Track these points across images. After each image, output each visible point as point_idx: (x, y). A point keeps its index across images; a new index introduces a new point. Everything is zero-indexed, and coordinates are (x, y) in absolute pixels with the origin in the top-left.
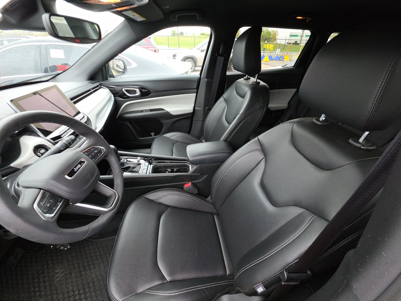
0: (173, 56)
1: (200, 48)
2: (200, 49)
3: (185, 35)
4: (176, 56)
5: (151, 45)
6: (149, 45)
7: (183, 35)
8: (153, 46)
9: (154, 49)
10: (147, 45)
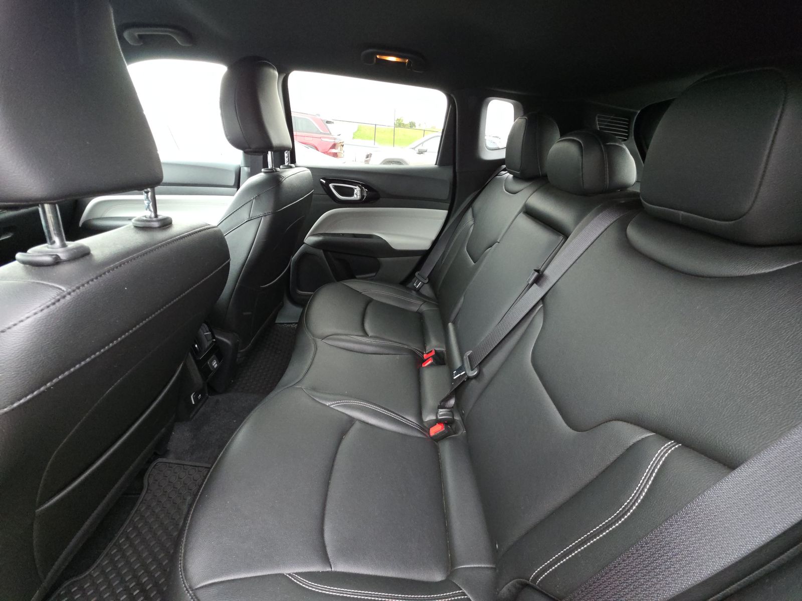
0: (365, 157)
1: (417, 147)
2: (417, 149)
3: (417, 127)
4: (371, 156)
5: (328, 134)
6: (325, 134)
7: (415, 127)
8: (331, 136)
9: (334, 141)
10: (321, 133)
